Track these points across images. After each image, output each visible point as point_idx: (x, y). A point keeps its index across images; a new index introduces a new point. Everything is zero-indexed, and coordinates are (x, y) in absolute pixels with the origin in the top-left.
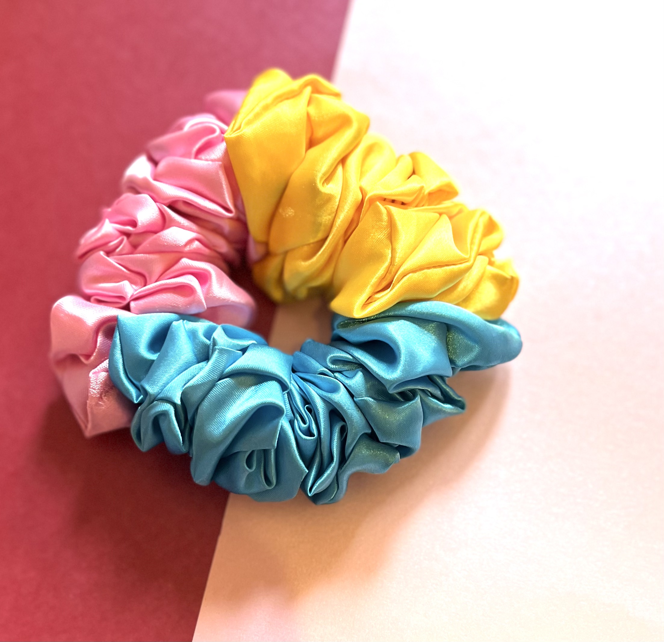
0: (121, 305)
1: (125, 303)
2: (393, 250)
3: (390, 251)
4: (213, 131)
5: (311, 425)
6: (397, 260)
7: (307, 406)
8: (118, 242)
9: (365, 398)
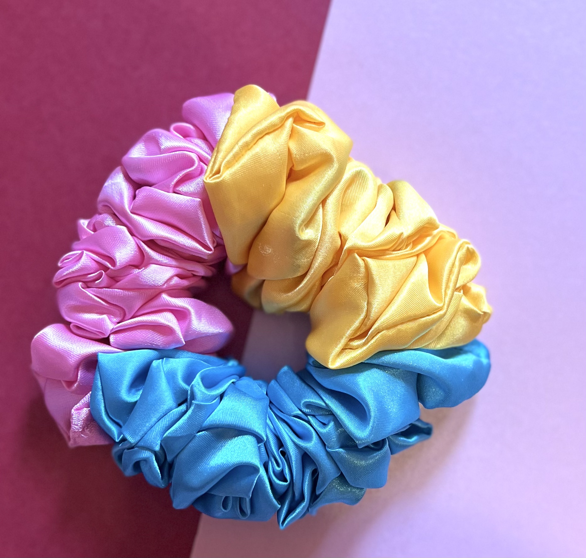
0: (101, 337)
1: (104, 336)
2: (369, 304)
3: (366, 303)
5: (284, 470)
6: (373, 315)
7: (281, 449)
8: (96, 275)
9: (338, 450)
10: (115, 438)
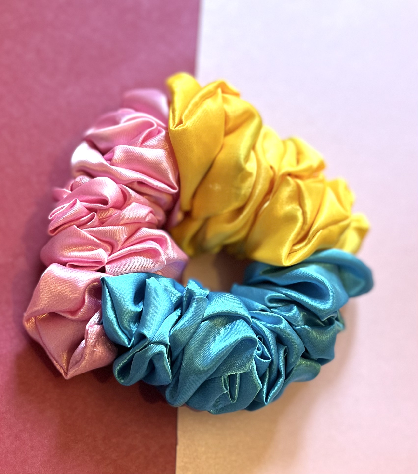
0: (97, 268)
1: (100, 266)
2: (304, 213)
3: (301, 213)
4: (151, 125)
5: (264, 351)
6: (309, 221)
7: (258, 336)
8: (89, 217)
9: (304, 326)
10: (127, 345)
